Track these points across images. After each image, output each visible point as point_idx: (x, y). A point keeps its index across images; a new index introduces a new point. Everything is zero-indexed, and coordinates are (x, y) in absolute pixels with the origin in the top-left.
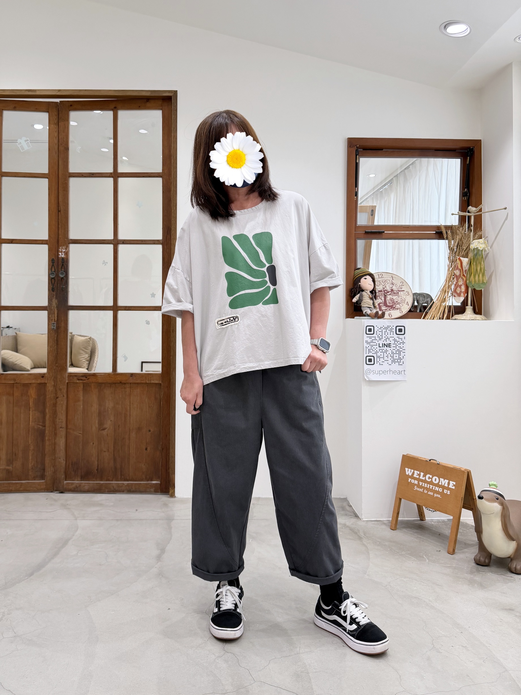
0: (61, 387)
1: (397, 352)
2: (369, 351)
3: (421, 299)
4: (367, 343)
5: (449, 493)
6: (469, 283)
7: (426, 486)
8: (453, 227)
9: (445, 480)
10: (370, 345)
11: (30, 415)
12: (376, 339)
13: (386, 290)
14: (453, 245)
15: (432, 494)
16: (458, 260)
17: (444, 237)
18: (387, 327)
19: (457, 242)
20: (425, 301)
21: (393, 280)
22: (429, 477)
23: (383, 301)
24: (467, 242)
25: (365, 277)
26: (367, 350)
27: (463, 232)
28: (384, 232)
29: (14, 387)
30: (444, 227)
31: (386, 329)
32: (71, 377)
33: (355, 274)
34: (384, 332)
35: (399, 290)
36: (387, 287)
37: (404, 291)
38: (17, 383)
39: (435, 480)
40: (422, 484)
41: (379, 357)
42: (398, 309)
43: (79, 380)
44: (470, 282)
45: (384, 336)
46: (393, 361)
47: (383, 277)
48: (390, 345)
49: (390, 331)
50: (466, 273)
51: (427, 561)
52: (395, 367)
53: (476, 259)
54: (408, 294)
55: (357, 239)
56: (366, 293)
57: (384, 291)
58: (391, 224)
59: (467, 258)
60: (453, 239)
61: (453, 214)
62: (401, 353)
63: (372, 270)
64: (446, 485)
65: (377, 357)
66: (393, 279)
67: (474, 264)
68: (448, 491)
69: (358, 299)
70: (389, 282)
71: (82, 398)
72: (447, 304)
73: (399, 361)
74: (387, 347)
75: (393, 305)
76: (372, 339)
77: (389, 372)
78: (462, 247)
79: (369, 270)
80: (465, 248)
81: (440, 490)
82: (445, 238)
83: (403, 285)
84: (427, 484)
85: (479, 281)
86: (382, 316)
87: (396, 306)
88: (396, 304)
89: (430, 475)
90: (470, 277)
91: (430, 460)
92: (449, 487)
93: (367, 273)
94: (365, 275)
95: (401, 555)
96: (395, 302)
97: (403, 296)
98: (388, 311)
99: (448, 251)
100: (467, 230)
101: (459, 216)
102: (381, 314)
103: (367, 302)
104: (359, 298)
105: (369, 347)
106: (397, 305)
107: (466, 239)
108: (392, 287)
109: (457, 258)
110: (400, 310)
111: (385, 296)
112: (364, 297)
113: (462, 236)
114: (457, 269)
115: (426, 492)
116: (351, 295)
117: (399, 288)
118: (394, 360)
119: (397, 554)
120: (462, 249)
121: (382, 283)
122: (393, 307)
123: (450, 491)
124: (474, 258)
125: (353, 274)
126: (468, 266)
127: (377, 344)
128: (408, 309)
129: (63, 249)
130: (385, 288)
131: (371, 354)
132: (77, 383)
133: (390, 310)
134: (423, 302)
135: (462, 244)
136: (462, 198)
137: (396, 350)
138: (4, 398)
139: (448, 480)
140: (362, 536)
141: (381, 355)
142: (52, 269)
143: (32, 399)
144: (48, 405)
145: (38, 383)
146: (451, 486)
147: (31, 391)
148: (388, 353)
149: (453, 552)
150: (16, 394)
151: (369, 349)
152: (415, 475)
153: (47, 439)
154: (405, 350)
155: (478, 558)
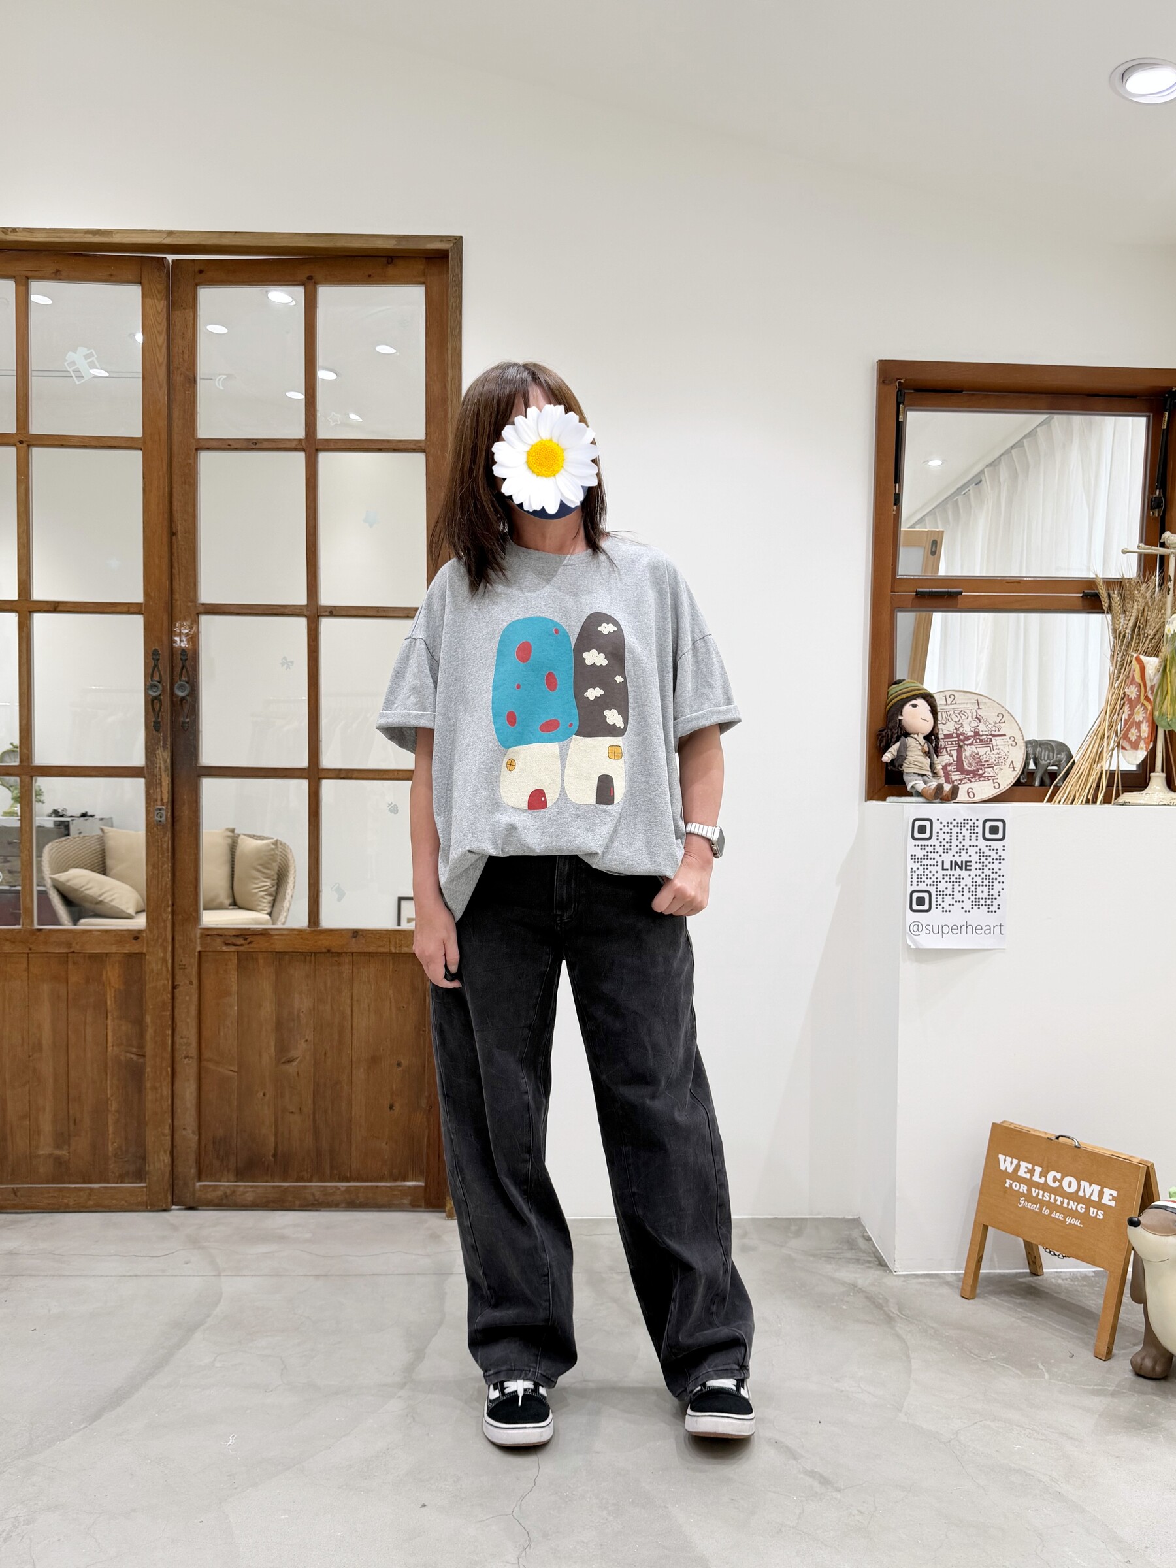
0: (184, 963)
1: (986, 882)
2: (919, 880)
3: (1045, 754)
4: (913, 860)
5: (1101, 1217)
6: (1159, 717)
7: (1047, 1199)
8: (1124, 581)
9: (1093, 1186)
10: (922, 864)
11: (107, 1028)
12: (936, 851)
13: (963, 734)
14: (1125, 626)
15: (1061, 1217)
16: (1134, 662)
17: (1104, 608)
18: (963, 821)
19: (1133, 618)
20: (1055, 759)
21: (978, 710)
22: (1055, 1177)
23: (955, 759)
24: (1157, 620)
25: (914, 702)
26: (915, 877)
27: (1148, 595)
28: (961, 594)
29: (67, 962)
30: (1104, 581)
31: (961, 826)
32: (209, 937)
33: (890, 694)
34: (954, 835)
35: (993, 733)
36: (964, 725)
37: (1005, 735)
38: (74, 952)
39: (1070, 1184)
40: (1038, 1194)
41: (942, 893)
42: (989, 780)
43: (227, 944)
44: (1162, 715)
45: (955, 843)
46: (974, 903)
47: (956, 703)
48: (968, 864)
49: (969, 831)
50: (1152, 693)
51: (1047, 1376)
52: (980, 916)
54: (1015, 744)
55: (896, 610)
56: (914, 740)
57: (958, 735)
58: (977, 574)
59: (1158, 656)
60: (1124, 612)
61: (1124, 552)
62: (994, 884)
63: (930, 684)
64: (1095, 1198)
65: (938, 893)
66: (981, 707)
67: (1173, 671)
68: (1099, 1212)
69: (895, 754)
70: (970, 715)
71: (235, 988)
72: (1106, 768)
73: (989, 903)
74: (962, 869)
75: (978, 770)
76: (926, 851)
77: (964, 928)
78: (1146, 631)
79: (922, 684)
80: (1151, 633)
81: (1081, 1208)
82: (1106, 610)
83: (1002, 721)
84: (1049, 1194)
86: (953, 796)
87: (985, 772)
88: (986, 766)
89: (1058, 1172)
90: (1163, 704)
91: (1058, 1138)
92: (1103, 1201)
93: (918, 692)
94: (915, 697)
95: (986, 1361)
96: (983, 761)
97: (1001, 747)
99: (1112, 641)
100: (1157, 589)
101: (1140, 555)
102: (949, 790)
103: (916, 762)
104: (898, 752)
105: (918, 869)
106: (986, 770)
107: (1157, 611)
108: (977, 726)
109: (1132, 656)
110: (995, 781)
111: (960, 747)
112: (910, 751)
113: (1146, 604)
114: (1131, 684)
115: (1046, 1211)
116: (878, 745)
117: (994, 729)
118: (977, 900)
119: (975, 1359)
120: (1146, 635)
121: (953, 716)
122: (977, 774)
123: (1102, 1212)
124: (1173, 658)
125: (884, 694)
126: (1159, 676)
127: (937, 862)
129: (183, 628)
130: (961, 730)
131: (922, 887)
132: (223, 951)
134: (1048, 761)
135: (1144, 624)
136: (1148, 513)
137: (983, 876)
138: (45, 988)
139: (1099, 1185)
140: (893, 1313)
141: (947, 888)
142: (154, 675)
143: (113, 990)
144: (151, 1007)
145: (125, 953)
146: (1106, 1200)
147: (109, 973)
148: (963, 883)
149: (1109, 1355)
150: (73, 979)
151: (918, 875)
152: (1021, 1173)
153: (148, 1085)
154: (1003, 876)
155: (1139, 1360)
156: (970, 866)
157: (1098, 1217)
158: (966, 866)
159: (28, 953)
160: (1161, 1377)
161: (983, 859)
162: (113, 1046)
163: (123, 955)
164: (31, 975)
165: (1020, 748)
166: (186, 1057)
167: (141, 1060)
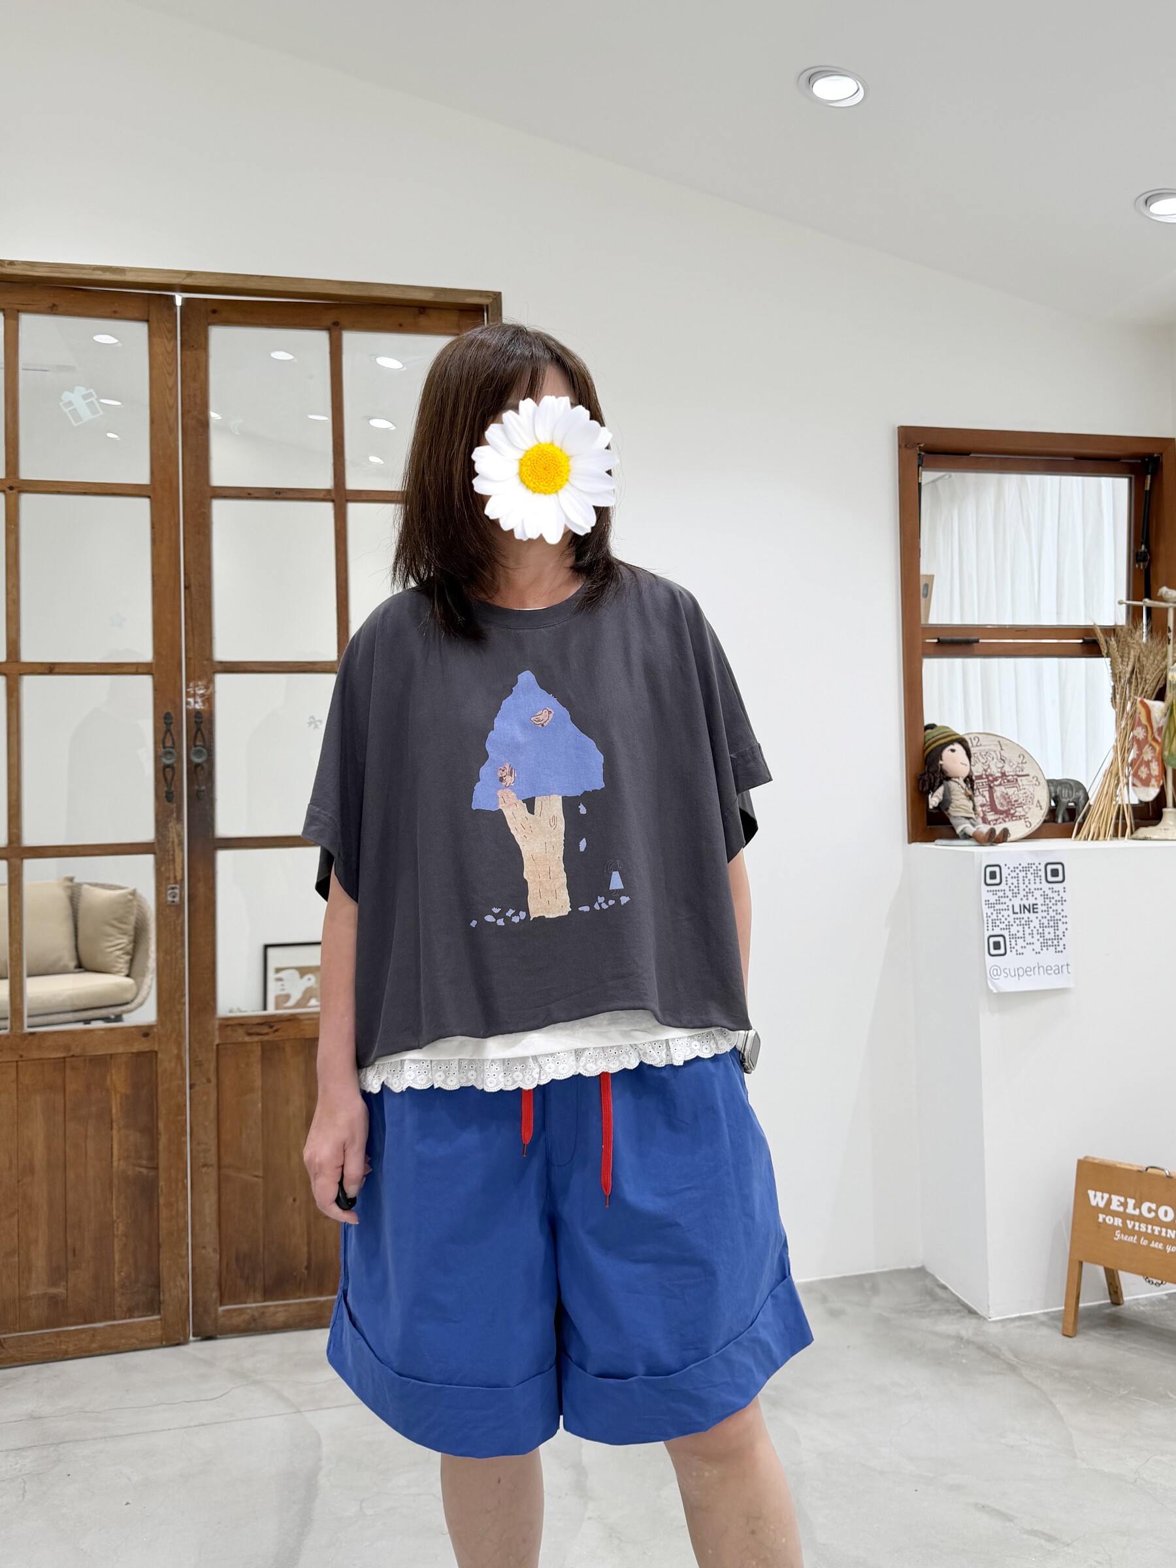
0: (200, 1058)
1: (1052, 923)
2: (994, 925)
3: (1065, 792)
4: (988, 906)
6: (1168, 757)
10: (996, 909)
11: (112, 1140)
12: (1006, 895)
13: (991, 775)
17: (1103, 653)
18: (1027, 866)
21: (1002, 752)
23: (988, 800)
25: (951, 747)
26: (990, 922)
29: (65, 1067)
31: (1026, 871)
32: (229, 1028)
33: (928, 738)
34: (1021, 879)
35: (1018, 773)
36: (991, 766)
37: (1028, 775)
38: (73, 1056)
39: (1166, 1213)
41: (1014, 936)
42: (1021, 819)
43: (250, 1034)
44: (1171, 755)
45: (1022, 887)
46: (1043, 945)
47: (981, 745)
48: (1035, 906)
49: (1033, 875)
52: (1049, 957)
54: (1037, 783)
56: (957, 784)
57: (987, 777)
59: (1162, 701)
62: (1059, 925)
65: (1011, 937)
66: (1003, 748)
69: (941, 798)
70: (995, 756)
71: (258, 1083)
72: (1127, 802)
73: (1054, 943)
74: (1029, 911)
75: (1009, 810)
76: (998, 895)
77: (1036, 969)
82: (1105, 655)
83: (1024, 761)
87: (1016, 811)
88: (1016, 806)
90: (1171, 744)
91: (1147, 1169)
93: (954, 737)
96: (1013, 801)
97: (1027, 787)
98: (1000, 823)
101: (1128, 606)
103: (961, 806)
105: (992, 913)
106: (1017, 809)
108: (1003, 767)
110: (1026, 820)
111: (990, 787)
112: (954, 795)
114: (1138, 726)
117: (1018, 769)
118: (1045, 941)
122: (1010, 814)
126: (1165, 720)
127: (1008, 906)
128: (1043, 817)
129: (197, 689)
130: (989, 771)
131: (997, 931)
132: (246, 1043)
133: (1005, 821)
134: (1068, 799)
137: (1048, 917)
138: (38, 1101)
141: (1018, 931)
142: (166, 740)
143: (118, 1095)
144: (164, 1112)
145: (133, 1053)
147: (114, 1077)
148: (1032, 925)
150: (70, 1087)
151: (992, 920)
152: (1114, 1206)
153: (162, 1201)
154: (1066, 917)
156: (1037, 908)
158: (1032, 909)
159: (17, 1062)
161: (1047, 901)
162: (119, 1160)
163: (130, 1055)
164: (20, 1086)
165: (1043, 787)
166: (204, 1165)
167: (152, 1173)
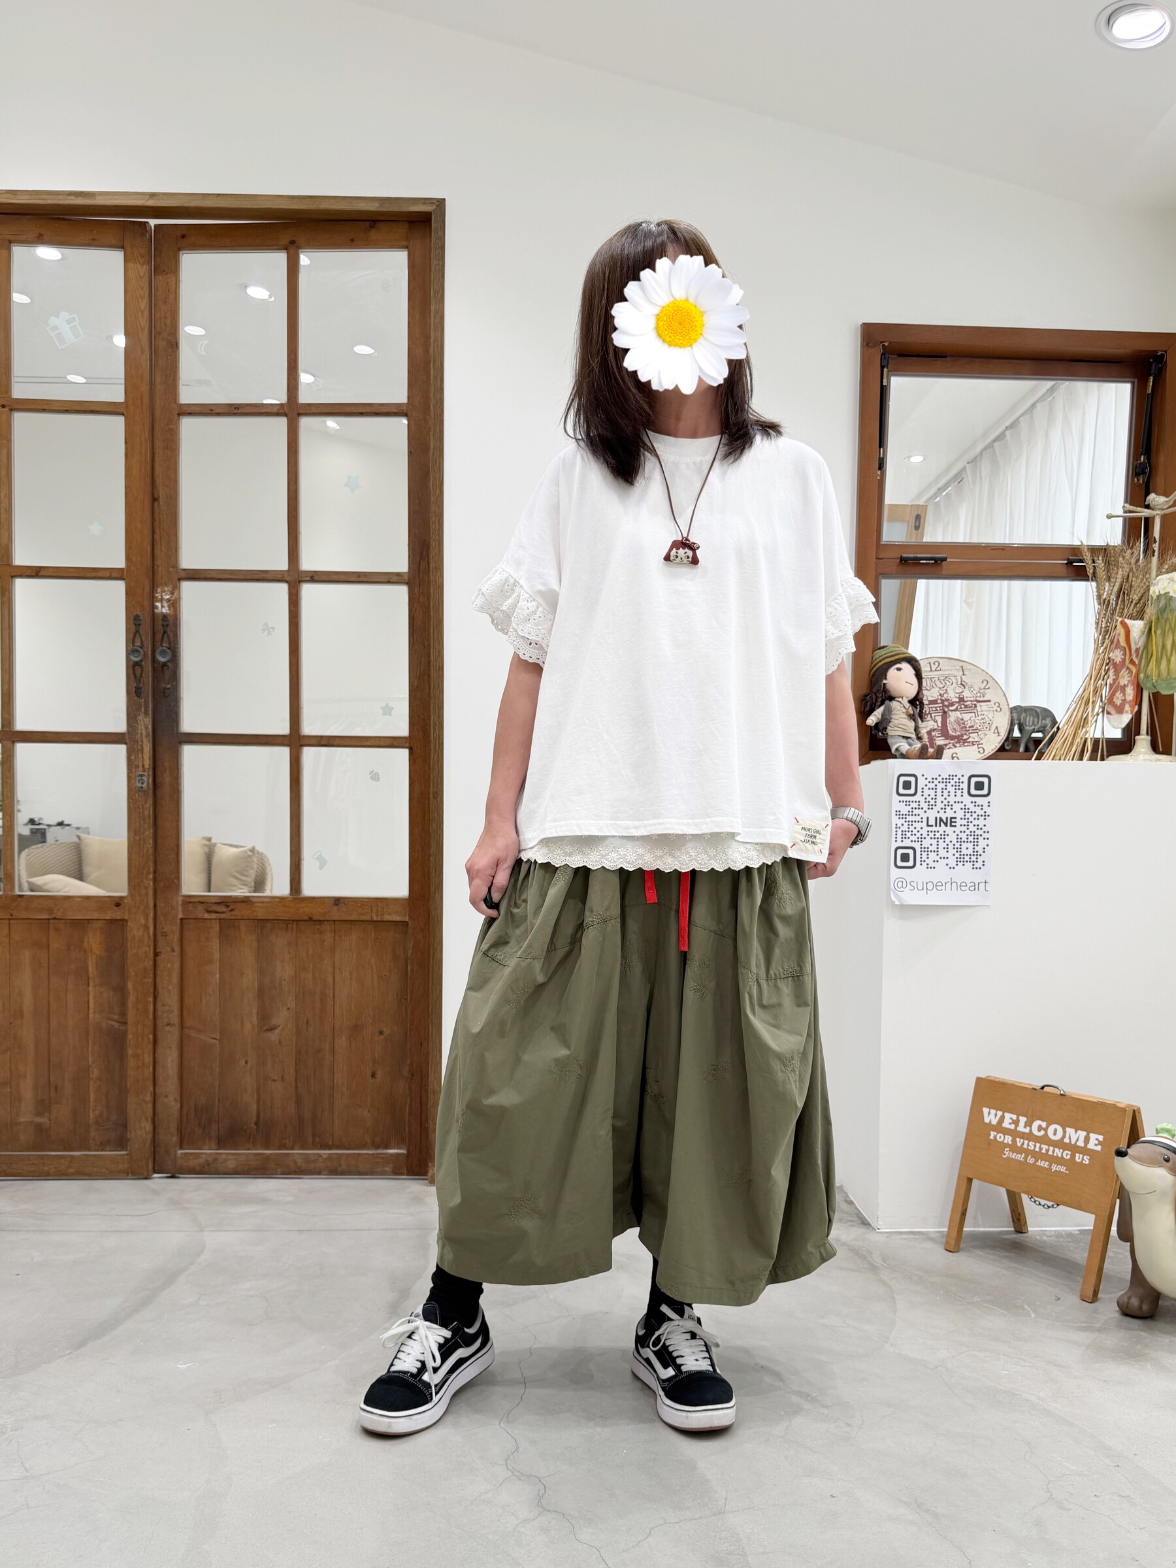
0: (166, 929)
1: (971, 839)
2: (904, 836)
3: (1030, 720)
4: (898, 816)
5: (1087, 1162)
6: (1144, 679)
7: (1032, 1148)
8: (1109, 548)
9: (1079, 1132)
10: (907, 820)
11: (88, 995)
12: (920, 807)
13: (947, 700)
14: (1110, 592)
15: (1045, 1164)
16: (1119, 626)
17: (1089, 574)
18: (948, 777)
19: (1118, 585)
20: (1039, 725)
21: (963, 677)
22: (1040, 1126)
23: (940, 725)
24: (1142, 584)
25: (899, 666)
26: (899, 833)
27: (1133, 561)
28: (946, 560)
29: (49, 928)
30: (1088, 549)
31: (946, 782)
32: (189, 905)
33: (876, 659)
34: (939, 791)
35: (978, 699)
36: (949, 691)
37: (989, 701)
39: (1055, 1132)
40: (1023, 1144)
41: (926, 850)
42: (974, 745)
43: (209, 912)
44: (1147, 677)
45: (939, 799)
46: (959, 860)
47: (940, 670)
48: (953, 820)
49: (954, 787)
50: (1137, 656)
51: (1033, 1315)
52: (965, 873)
53: (1163, 621)
54: (999, 710)
55: (880, 577)
56: (899, 704)
57: (943, 702)
58: (961, 540)
59: (1143, 620)
60: (1109, 579)
61: (1109, 517)
62: (979, 840)
64: (1081, 1143)
65: (923, 850)
66: (965, 673)
67: (1159, 632)
68: (1085, 1157)
69: (880, 717)
70: (954, 681)
71: (217, 956)
72: (1091, 734)
73: (974, 859)
74: (946, 825)
75: (962, 735)
76: (911, 806)
77: (948, 885)
78: (1131, 596)
79: (907, 649)
80: (1136, 598)
81: (1067, 1155)
82: (1090, 576)
83: (987, 687)
84: (1034, 1143)
85: (1168, 674)
87: (969, 737)
88: (970, 731)
89: (1043, 1121)
90: (1147, 666)
91: (1043, 1088)
92: (1089, 1146)
93: (903, 656)
94: (900, 661)
95: (971, 1303)
96: (967, 726)
97: (986, 713)
99: (1097, 607)
100: (1142, 556)
101: (1125, 519)
102: (934, 753)
103: (900, 723)
104: (883, 715)
105: (903, 825)
106: (971, 735)
107: (1141, 576)
108: (962, 692)
109: (1117, 620)
110: (980, 746)
111: (944, 712)
112: (895, 714)
113: (1131, 570)
114: (1116, 648)
115: (1031, 1160)
117: (978, 694)
118: (962, 857)
119: (960, 1301)
120: (1131, 600)
121: (938, 682)
122: (962, 739)
123: (1088, 1157)
124: (1158, 619)
125: (868, 661)
126: (1144, 639)
127: (922, 818)
129: (164, 594)
130: (945, 696)
131: (907, 843)
132: (205, 919)
133: (955, 747)
134: (1033, 727)
135: (1129, 589)
136: (1133, 480)
137: (968, 832)
138: (26, 955)
139: (1085, 1131)
140: (877, 1263)
141: (931, 845)
142: (136, 640)
143: (94, 956)
144: (133, 974)
145: (107, 920)
146: (1091, 1145)
147: (90, 940)
148: (948, 839)
149: (1095, 1298)
150: (54, 945)
151: (902, 831)
152: (1006, 1125)
153: (130, 1052)
154: (988, 832)
155: (1126, 1299)
156: (955, 822)
157: (1084, 1162)
158: (951, 822)
159: (9, 919)
160: (1148, 1315)
161: (968, 815)
162: (94, 1013)
163: (105, 922)
164: (12, 942)
166: (168, 1025)
167: (123, 1028)
